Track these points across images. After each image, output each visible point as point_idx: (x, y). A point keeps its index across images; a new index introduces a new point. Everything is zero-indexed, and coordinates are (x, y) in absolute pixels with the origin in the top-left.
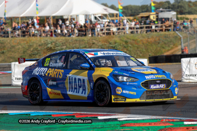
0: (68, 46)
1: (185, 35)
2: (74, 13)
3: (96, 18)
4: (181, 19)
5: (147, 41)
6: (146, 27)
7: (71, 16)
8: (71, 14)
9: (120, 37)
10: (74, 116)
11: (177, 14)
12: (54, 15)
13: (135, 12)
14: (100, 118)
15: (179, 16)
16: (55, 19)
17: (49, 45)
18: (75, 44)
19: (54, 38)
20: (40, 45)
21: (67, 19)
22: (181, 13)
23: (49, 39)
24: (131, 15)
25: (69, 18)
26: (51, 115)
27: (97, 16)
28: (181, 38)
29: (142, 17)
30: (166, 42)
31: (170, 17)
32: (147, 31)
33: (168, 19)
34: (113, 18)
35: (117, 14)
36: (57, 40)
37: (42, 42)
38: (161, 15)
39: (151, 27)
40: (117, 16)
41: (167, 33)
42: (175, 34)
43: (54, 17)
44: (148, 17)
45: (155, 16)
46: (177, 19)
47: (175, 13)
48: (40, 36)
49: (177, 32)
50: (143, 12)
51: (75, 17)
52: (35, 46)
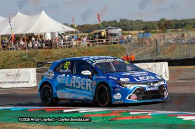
0: (38, 57)
1: (128, 46)
2: (42, 31)
3: (59, 34)
4: (125, 34)
5: (100, 52)
6: (99, 41)
7: (40, 34)
8: (40, 32)
9: (78, 49)
10: (45, 110)
11: (122, 31)
12: (27, 33)
13: (89, 30)
14: (65, 111)
15: (124, 32)
16: (27, 36)
17: (23, 57)
18: (43, 55)
19: (27, 51)
20: (16, 57)
21: (37, 36)
22: (125, 30)
23: (23, 52)
24: (87, 32)
25: (39, 35)
26: (27, 110)
27: (60, 33)
28: (126, 49)
29: (95, 33)
30: (114, 52)
31: (117, 33)
32: (99, 44)
33: (115, 35)
34: (73, 35)
35: (76, 31)
36: (29, 52)
37: (18, 54)
38: (110, 32)
39: (103, 41)
40: (75, 33)
41: (114, 45)
42: (121, 46)
43: (26, 35)
44: (100, 33)
45: (105, 32)
46: (122, 34)
47: (121, 30)
48: (17, 49)
49: (123, 44)
50: (95, 29)
51: (43, 34)
52: (12, 57)
